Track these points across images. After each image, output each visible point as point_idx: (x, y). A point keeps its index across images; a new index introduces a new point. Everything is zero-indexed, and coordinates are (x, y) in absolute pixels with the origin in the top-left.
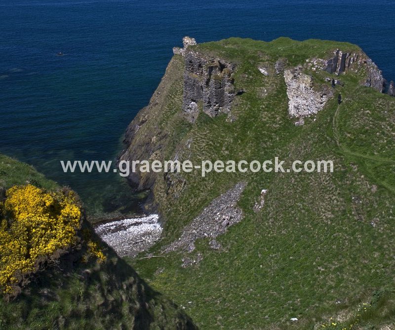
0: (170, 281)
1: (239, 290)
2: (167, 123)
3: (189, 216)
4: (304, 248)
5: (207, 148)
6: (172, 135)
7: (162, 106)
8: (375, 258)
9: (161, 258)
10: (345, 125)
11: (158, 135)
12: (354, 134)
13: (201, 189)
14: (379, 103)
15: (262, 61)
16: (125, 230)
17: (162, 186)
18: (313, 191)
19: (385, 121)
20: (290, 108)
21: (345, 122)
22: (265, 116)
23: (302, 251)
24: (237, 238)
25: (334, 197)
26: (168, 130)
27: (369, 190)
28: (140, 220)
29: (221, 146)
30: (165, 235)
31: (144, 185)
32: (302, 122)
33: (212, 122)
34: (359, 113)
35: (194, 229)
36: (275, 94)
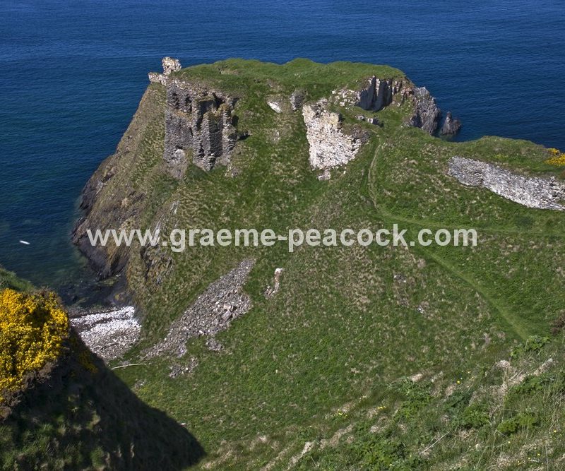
0: (155, 397)
1: (248, 404)
2: (142, 179)
3: (177, 308)
4: (333, 345)
5: (200, 213)
6: (151, 196)
7: (136, 155)
8: (423, 354)
9: (140, 367)
10: (384, 180)
11: (131, 196)
12: (396, 192)
13: (193, 270)
14: (428, 149)
15: (272, 93)
16: (89, 329)
17: (139, 268)
18: (343, 269)
19: (437, 173)
20: (311, 157)
21: (384, 175)
22: (278, 168)
23: (331, 348)
24: (243, 335)
25: (371, 276)
26: (144, 189)
27: (416, 265)
28: (108, 316)
29: (219, 210)
30: (145, 335)
31: (114, 266)
32: (328, 175)
33: (206, 177)
34: (402, 164)
35: (185, 325)
36: (291, 138)
